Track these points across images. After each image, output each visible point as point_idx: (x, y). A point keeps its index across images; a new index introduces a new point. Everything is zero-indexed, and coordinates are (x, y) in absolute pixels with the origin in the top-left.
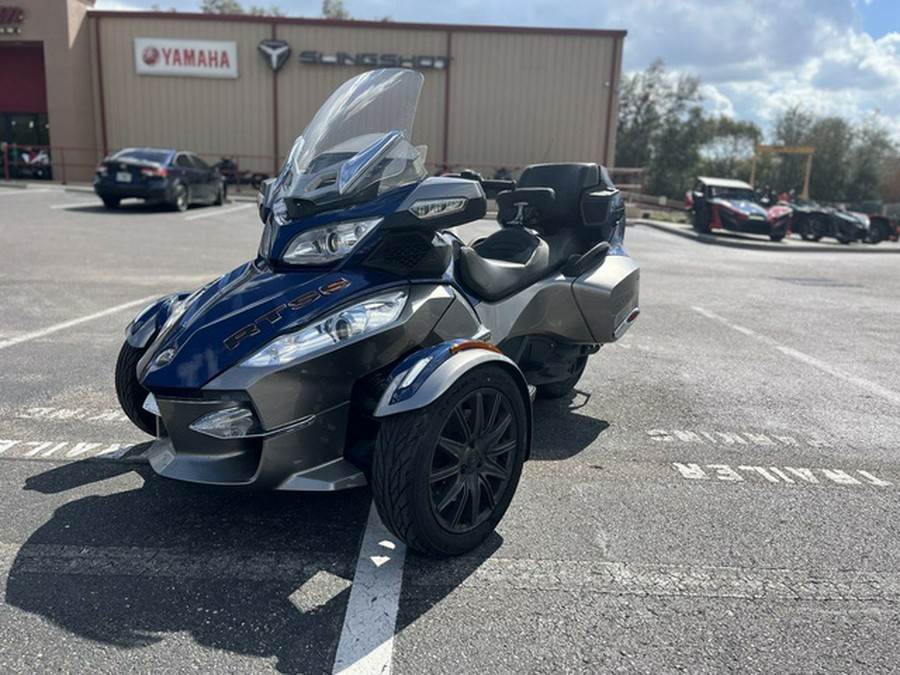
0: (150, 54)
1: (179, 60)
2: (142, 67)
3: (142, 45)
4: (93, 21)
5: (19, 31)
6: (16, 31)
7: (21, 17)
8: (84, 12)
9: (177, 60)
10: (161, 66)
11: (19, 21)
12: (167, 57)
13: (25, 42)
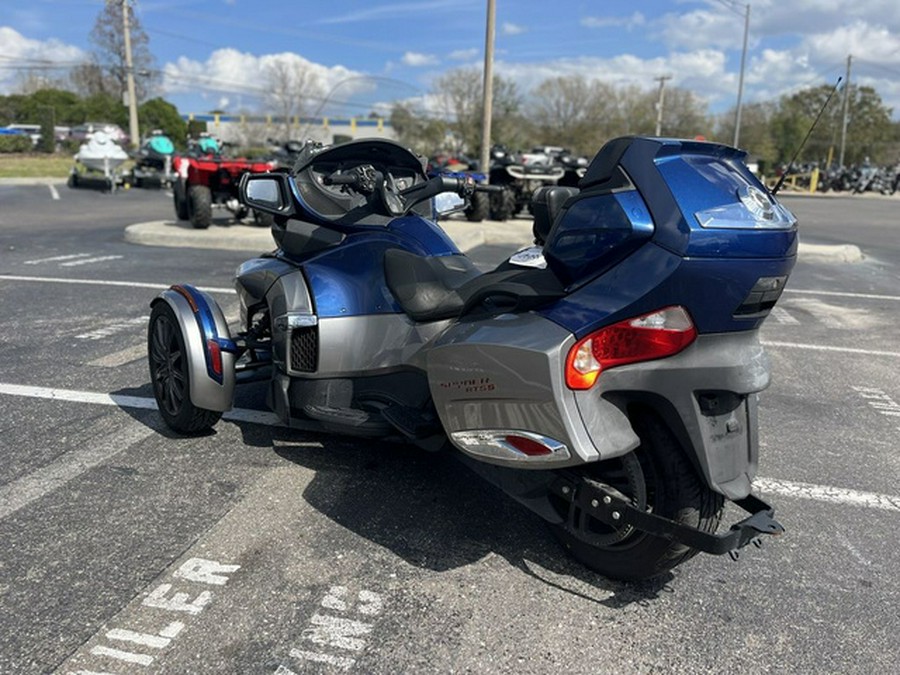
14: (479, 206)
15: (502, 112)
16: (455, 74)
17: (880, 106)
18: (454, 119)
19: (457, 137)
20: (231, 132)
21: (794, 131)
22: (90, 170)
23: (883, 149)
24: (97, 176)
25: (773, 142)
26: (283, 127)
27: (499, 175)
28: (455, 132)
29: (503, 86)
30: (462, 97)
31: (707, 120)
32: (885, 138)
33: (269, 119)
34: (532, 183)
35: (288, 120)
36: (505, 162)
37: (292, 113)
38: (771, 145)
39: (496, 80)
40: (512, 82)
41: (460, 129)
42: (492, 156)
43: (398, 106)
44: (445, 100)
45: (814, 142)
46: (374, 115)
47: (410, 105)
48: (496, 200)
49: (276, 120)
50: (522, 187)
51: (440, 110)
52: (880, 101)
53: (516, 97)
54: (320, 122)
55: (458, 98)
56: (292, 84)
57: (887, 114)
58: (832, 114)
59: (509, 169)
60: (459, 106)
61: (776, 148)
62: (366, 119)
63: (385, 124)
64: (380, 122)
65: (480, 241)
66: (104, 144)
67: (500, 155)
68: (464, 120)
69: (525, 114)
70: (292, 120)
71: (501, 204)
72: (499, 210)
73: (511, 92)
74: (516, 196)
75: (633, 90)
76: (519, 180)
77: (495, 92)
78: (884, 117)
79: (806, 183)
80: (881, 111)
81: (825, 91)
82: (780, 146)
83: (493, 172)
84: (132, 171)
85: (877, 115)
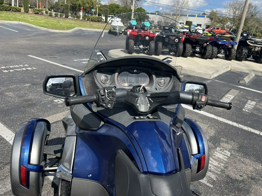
14: (231, 54)
15: (250, 16)
16: (235, 2)
18: (231, 17)
19: (231, 23)
20: (160, 18)
22: (114, 29)
24: (115, 31)
26: (175, 17)
27: (243, 43)
28: (231, 22)
29: (253, 7)
30: (236, 10)
33: (171, 15)
34: (257, 48)
35: (177, 15)
36: (246, 38)
37: (178, 13)
39: (250, 5)
40: (256, 6)
41: (233, 20)
42: (242, 35)
43: (213, 11)
44: (230, 11)
46: (204, 14)
47: (217, 11)
48: (239, 53)
49: (173, 15)
50: (252, 49)
51: (228, 14)
53: (257, 11)
54: (186, 16)
55: (235, 10)
56: (180, 4)
59: (248, 41)
60: (235, 13)
62: (201, 15)
63: (207, 17)
64: (206, 16)
65: (229, 69)
66: (118, 21)
67: (245, 35)
68: (235, 18)
69: (258, 17)
70: (178, 15)
71: (241, 55)
72: (240, 57)
73: (255, 9)
74: (248, 52)
76: (251, 46)
77: (249, 9)
83: (240, 42)
84: (125, 30)
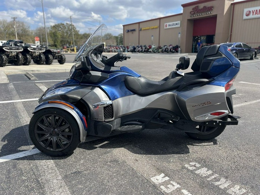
0: (248, 13)
1: (257, 13)
2: (245, 17)
3: (246, 10)
4: (232, 6)
5: (212, 13)
6: (211, 13)
7: (213, 9)
8: (230, 4)
9: (256, 13)
10: (251, 16)
11: (212, 10)
12: (253, 13)
13: (213, 15)
17: (76, 30)
21: (56, 36)
23: (79, 41)
25: (51, 39)
31: (31, 31)
32: (79, 38)
38: (51, 40)
45: (62, 39)
52: (76, 28)
57: (78, 32)
58: (65, 31)
61: (53, 40)
75: (4, 21)
78: (78, 33)
79: (73, 50)
80: (76, 31)
81: (62, 25)
82: (54, 40)
85: (76, 32)
